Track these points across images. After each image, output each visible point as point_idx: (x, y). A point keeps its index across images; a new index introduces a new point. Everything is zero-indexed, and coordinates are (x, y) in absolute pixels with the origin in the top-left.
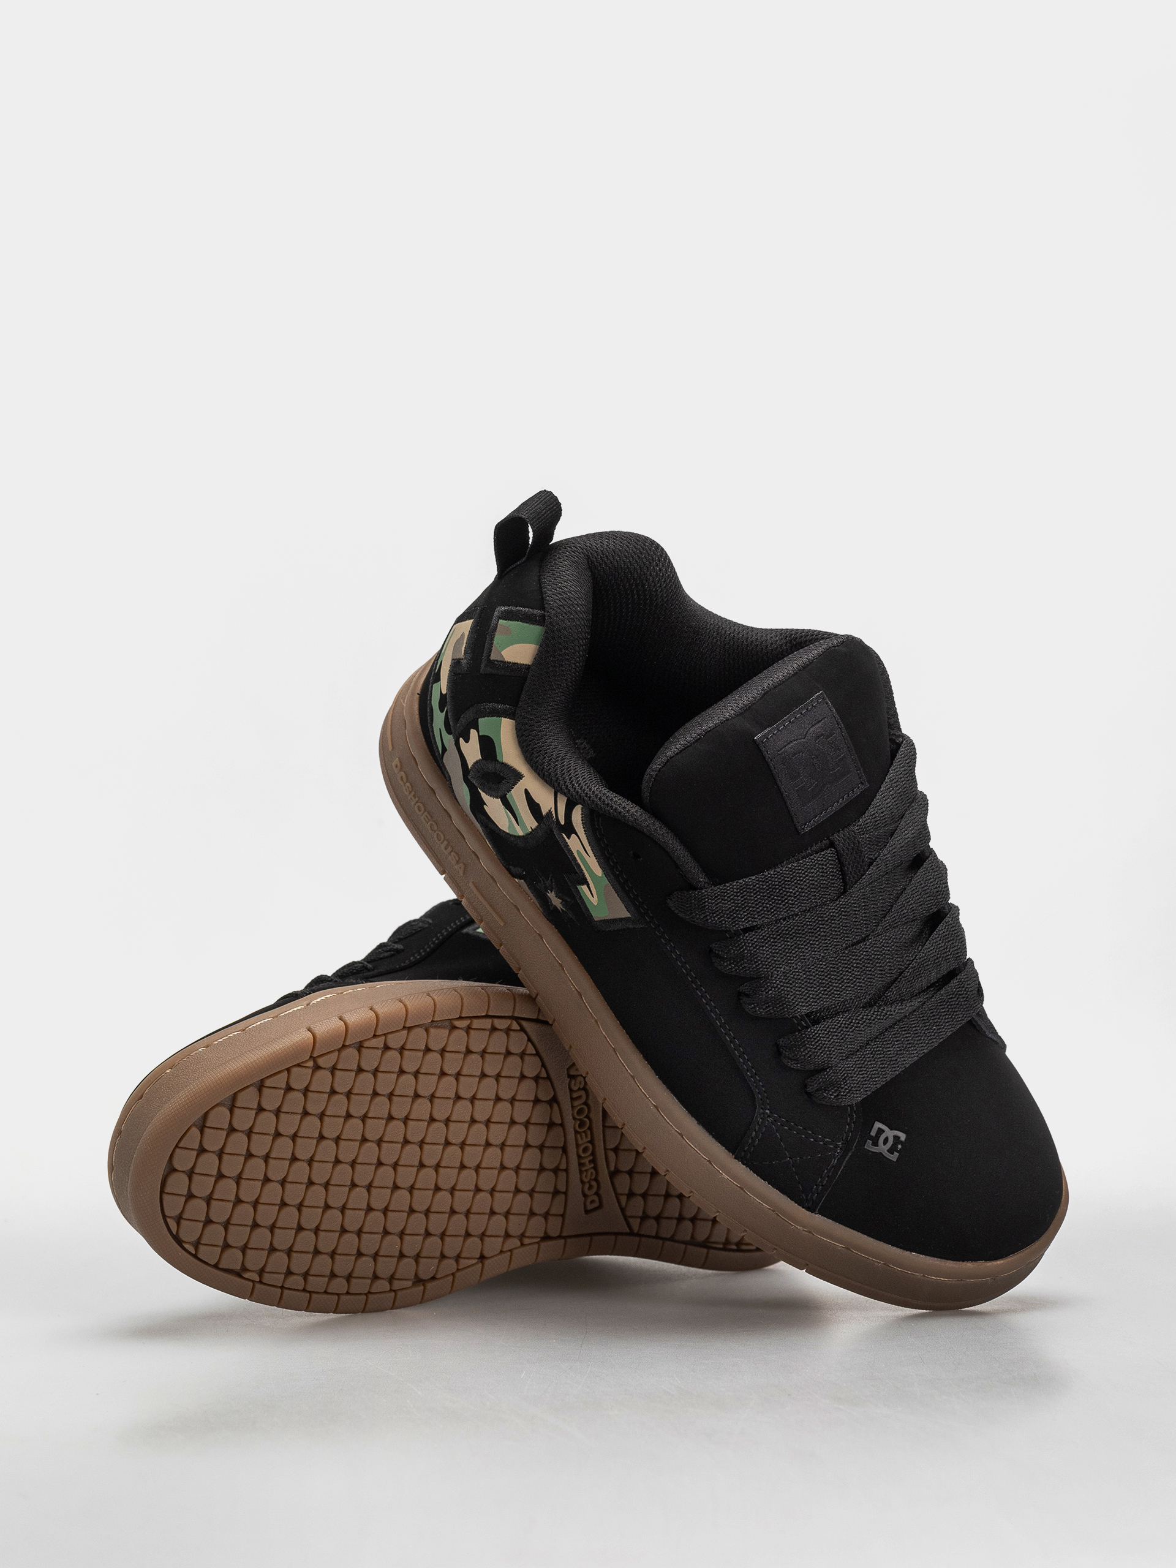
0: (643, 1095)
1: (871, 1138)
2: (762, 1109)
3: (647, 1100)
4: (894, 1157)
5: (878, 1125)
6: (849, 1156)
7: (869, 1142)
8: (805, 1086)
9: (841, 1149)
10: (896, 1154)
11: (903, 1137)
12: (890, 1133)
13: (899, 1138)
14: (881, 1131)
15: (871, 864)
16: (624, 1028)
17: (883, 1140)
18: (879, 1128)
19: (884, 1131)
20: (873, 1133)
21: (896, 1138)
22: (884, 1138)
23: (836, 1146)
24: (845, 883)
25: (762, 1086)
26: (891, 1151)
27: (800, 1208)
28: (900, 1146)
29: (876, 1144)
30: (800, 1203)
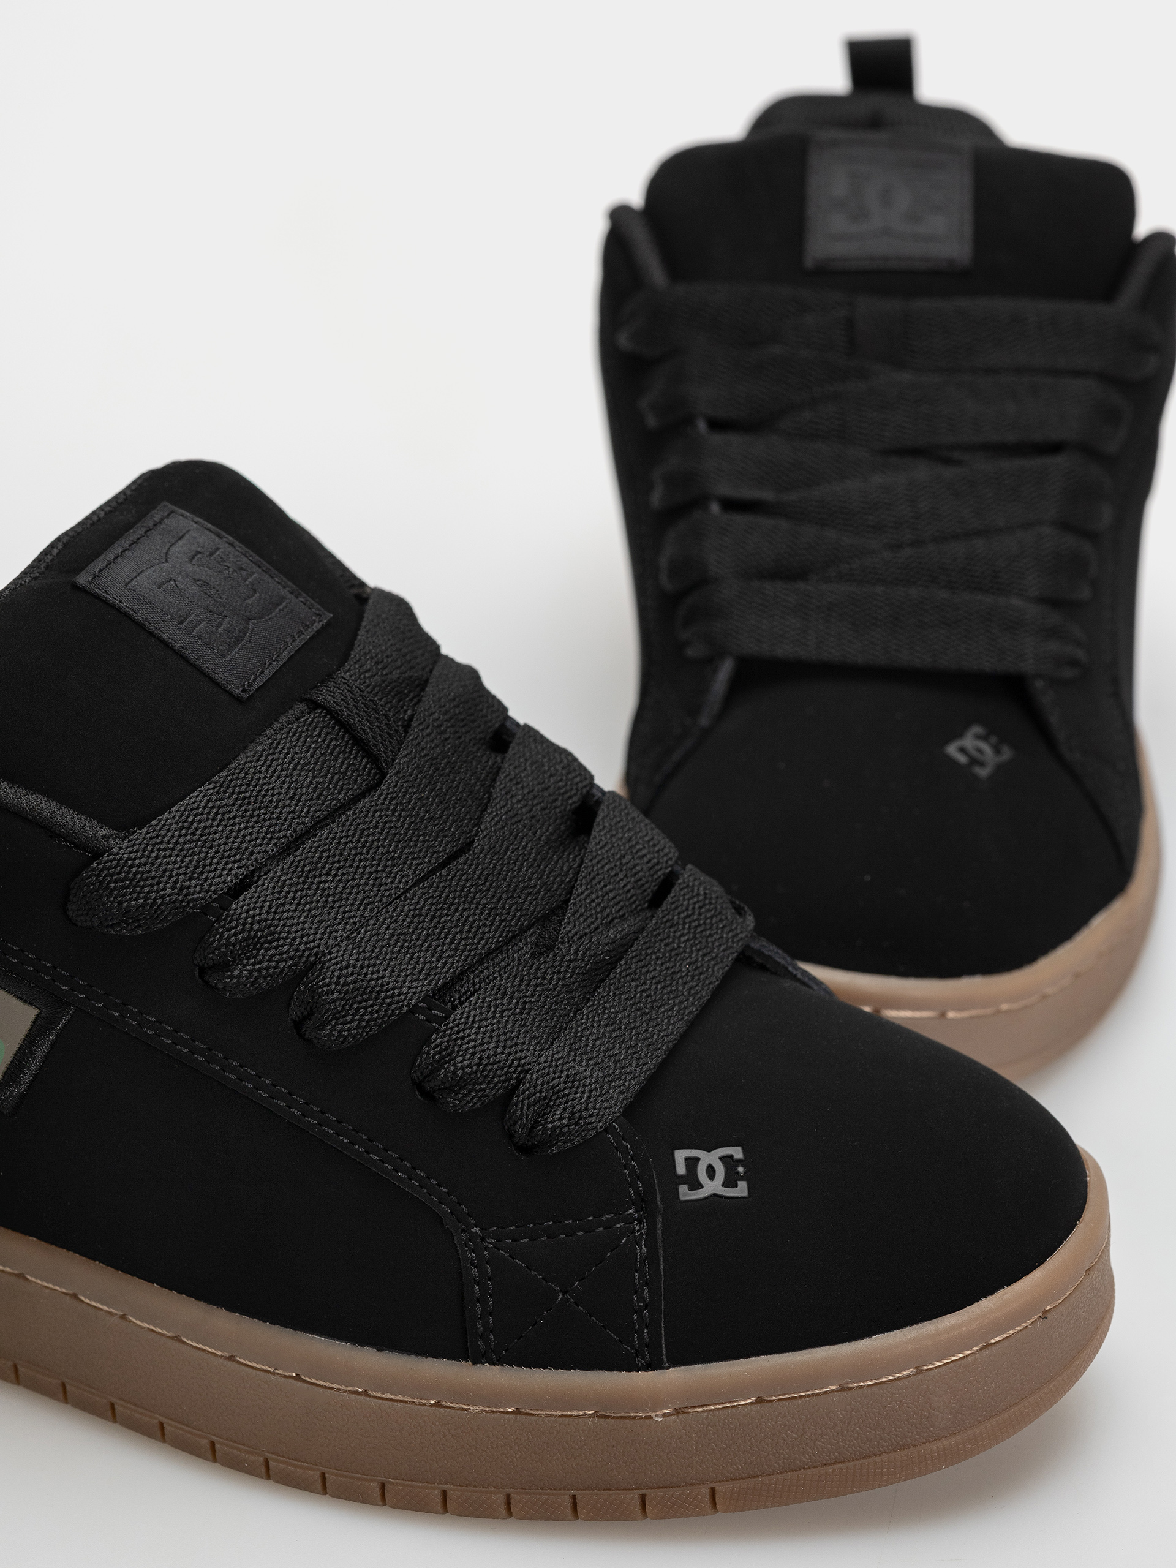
0: (263, 1374)
1: (682, 1180)
2: (463, 1231)
3: (273, 1377)
4: (742, 1189)
5: (681, 1156)
6: (659, 1225)
7: (683, 1189)
8: (511, 1136)
9: (640, 1222)
10: (743, 1185)
11: (737, 1153)
12: (709, 1158)
13: (731, 1157)
14: (692, 1163)
15: (407, 727)
16: (171, 1289)
17: (705, 1173)
18: (687, 1159)
19: (697, 1160)
20: (681, 1169)
21: (726, 1160)
22: (705, 1168)
23: (629, 1220)
24: (374, 759)
25: (439, 1185)
26: (730, 1182)
27: (633, 1373)
28: (741, 1169)
29: (696, 1185)
30: (629, 1366)
